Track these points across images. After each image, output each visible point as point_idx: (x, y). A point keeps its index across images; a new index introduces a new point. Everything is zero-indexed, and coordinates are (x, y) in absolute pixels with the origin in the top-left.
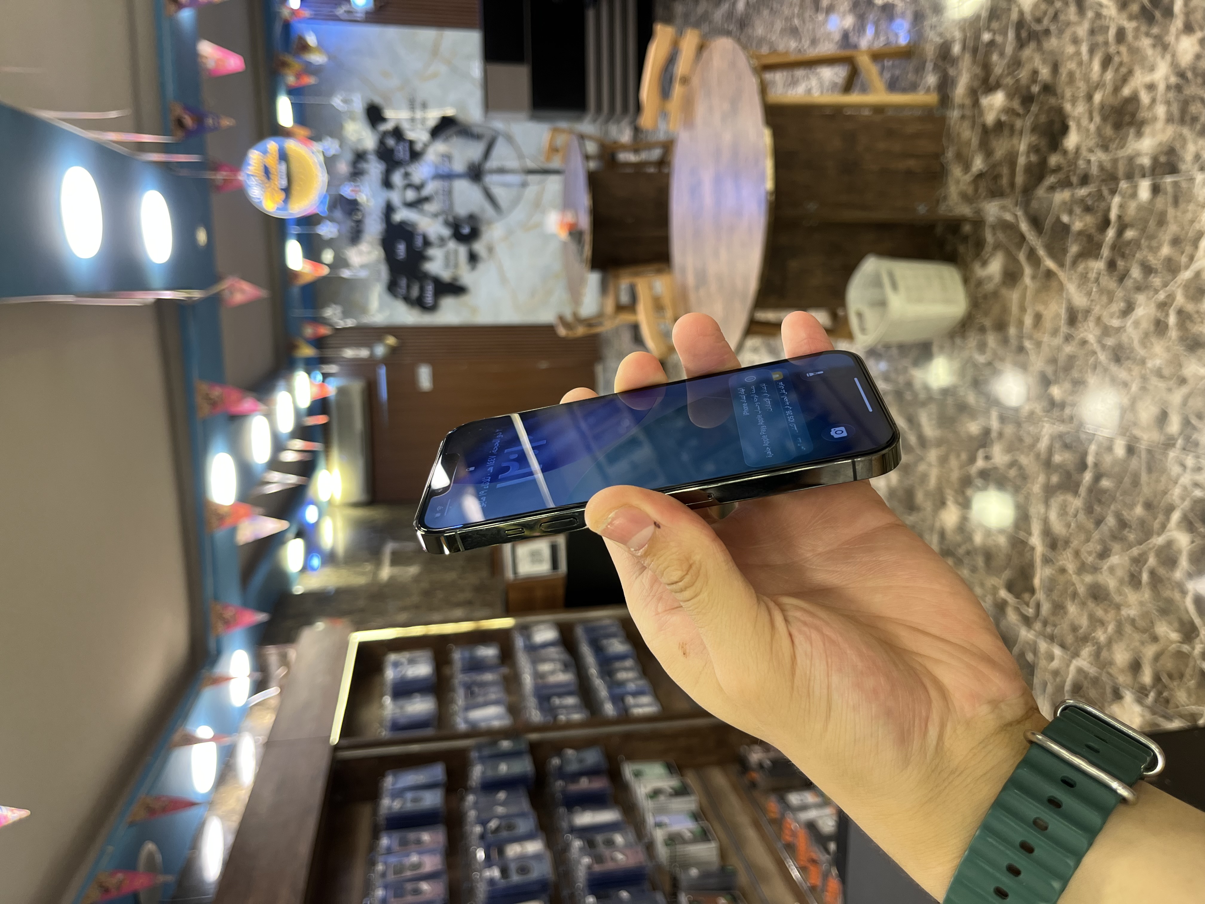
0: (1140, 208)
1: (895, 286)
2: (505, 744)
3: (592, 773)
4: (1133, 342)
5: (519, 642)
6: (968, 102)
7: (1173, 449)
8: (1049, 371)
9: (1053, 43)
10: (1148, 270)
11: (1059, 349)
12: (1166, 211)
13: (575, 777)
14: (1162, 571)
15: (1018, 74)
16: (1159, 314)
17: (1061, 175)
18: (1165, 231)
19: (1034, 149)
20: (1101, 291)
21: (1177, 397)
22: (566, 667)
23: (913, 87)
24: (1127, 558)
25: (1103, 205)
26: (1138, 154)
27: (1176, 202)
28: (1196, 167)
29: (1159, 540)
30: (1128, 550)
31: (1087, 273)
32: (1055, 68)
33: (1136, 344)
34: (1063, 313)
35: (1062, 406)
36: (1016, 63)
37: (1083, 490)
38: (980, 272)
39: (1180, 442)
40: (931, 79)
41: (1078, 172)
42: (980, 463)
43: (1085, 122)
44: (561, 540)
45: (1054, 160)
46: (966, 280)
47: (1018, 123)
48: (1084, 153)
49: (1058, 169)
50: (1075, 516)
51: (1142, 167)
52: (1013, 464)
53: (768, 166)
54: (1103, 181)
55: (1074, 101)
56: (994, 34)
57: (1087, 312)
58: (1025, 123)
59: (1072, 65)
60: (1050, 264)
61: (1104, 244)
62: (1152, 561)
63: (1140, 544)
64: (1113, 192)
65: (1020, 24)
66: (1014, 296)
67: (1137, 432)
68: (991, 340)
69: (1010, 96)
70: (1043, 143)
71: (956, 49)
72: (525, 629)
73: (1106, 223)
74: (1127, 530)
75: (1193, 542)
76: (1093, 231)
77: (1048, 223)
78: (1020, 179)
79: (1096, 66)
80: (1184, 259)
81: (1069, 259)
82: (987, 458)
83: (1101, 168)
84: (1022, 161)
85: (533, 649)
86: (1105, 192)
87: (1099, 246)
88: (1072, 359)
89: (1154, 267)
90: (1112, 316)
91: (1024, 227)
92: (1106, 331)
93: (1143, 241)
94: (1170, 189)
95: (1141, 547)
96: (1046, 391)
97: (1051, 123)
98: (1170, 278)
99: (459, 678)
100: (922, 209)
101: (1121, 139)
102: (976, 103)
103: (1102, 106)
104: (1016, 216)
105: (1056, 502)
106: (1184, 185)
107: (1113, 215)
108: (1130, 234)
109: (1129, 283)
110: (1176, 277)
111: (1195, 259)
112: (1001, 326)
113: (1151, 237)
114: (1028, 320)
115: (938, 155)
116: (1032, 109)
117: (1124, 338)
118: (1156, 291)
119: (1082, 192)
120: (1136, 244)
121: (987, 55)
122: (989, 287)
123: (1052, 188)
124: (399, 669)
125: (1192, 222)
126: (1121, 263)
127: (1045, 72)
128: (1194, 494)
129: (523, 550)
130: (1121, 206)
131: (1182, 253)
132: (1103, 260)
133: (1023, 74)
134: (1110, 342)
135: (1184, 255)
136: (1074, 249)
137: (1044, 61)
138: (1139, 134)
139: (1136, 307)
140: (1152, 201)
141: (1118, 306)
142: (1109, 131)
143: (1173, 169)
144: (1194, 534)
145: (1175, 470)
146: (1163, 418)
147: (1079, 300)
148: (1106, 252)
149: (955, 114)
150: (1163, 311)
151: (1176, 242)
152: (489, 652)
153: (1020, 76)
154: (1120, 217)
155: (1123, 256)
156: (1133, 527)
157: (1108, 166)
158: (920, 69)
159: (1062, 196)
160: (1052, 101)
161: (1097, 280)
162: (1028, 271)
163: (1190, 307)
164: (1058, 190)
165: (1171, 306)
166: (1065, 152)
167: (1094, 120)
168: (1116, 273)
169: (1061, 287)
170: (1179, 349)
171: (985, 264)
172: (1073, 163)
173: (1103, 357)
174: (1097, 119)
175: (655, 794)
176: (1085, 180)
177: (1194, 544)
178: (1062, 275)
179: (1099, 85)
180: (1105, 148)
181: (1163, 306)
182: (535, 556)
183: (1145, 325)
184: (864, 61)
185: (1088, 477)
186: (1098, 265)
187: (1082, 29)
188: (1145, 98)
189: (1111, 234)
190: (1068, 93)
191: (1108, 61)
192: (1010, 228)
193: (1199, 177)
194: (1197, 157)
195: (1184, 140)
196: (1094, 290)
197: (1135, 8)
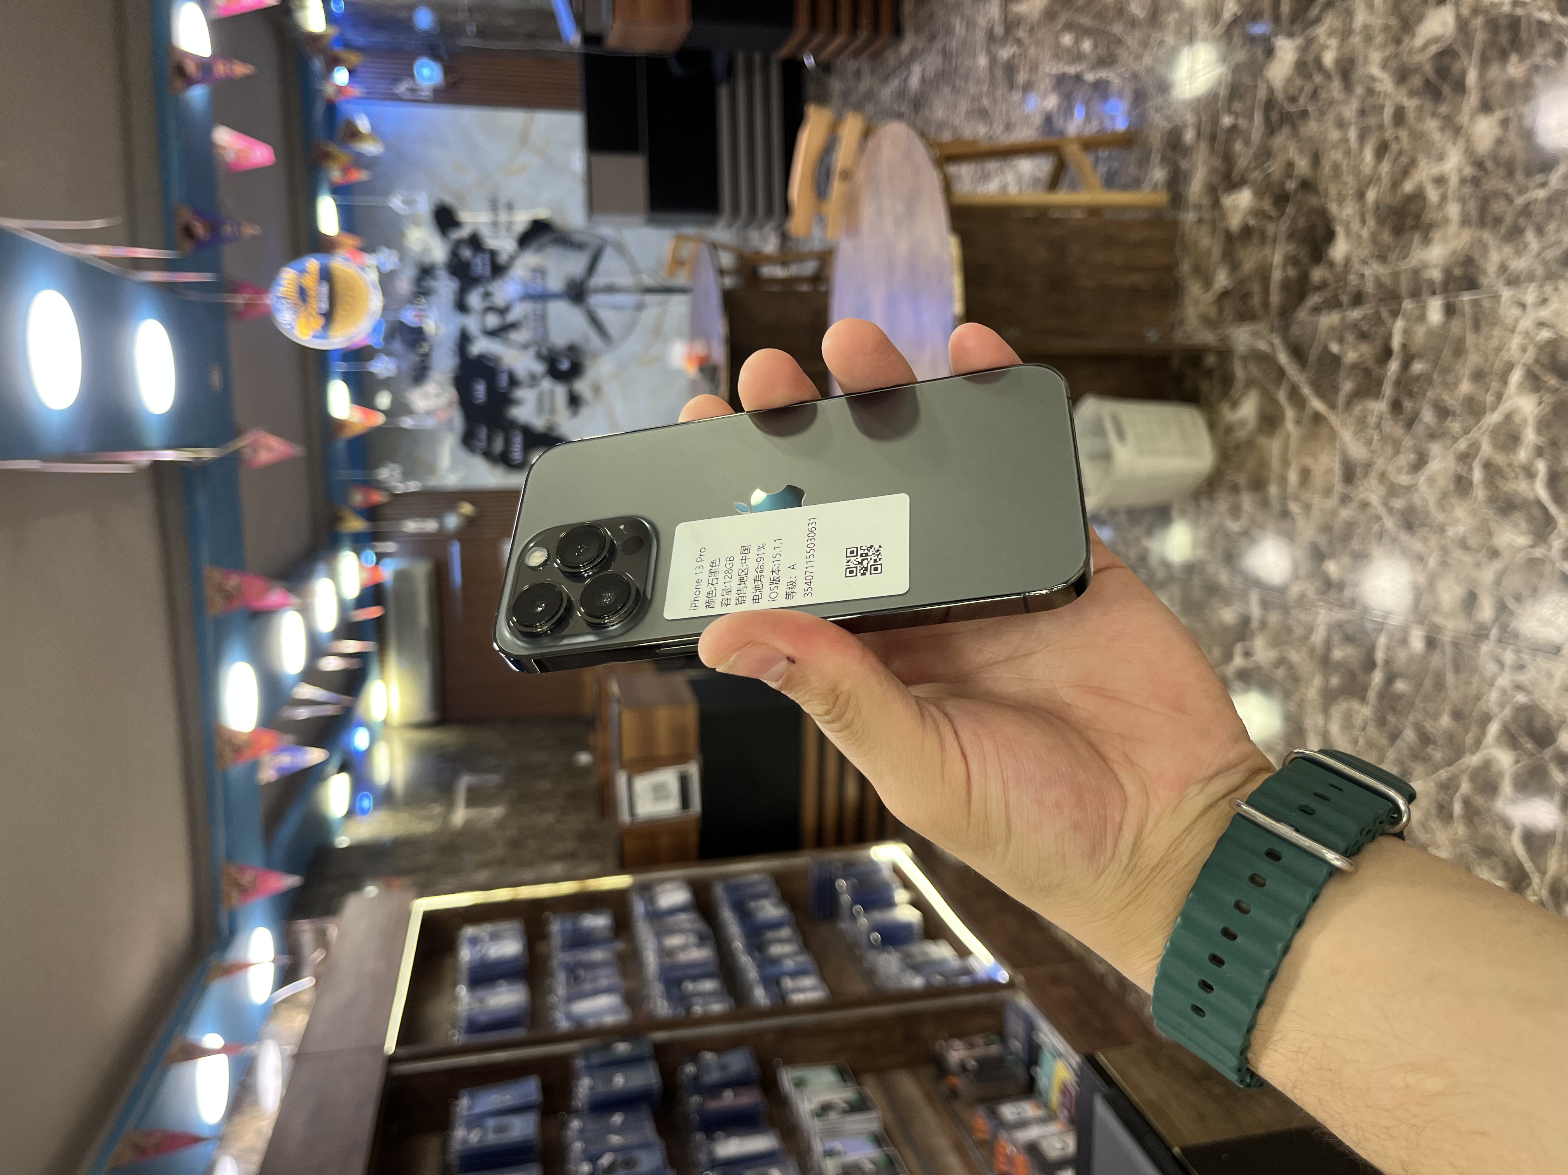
0: (1431, 334)
1: (1121, 435)
2: (622, 1048)
3: (738, 1083)
4: (1427, 505)
5: (639, 908)
6: (1206, 201)
7: (1487, 641)
8: (1323, 541)
9: (1312, 127)
10: (1443, 412)
11: (1334, 513)
12: (1465, 338)
13: (716, 1089)
14: (1479, 800)
15: (1269, 167)
16: (1459, 469)
17: (1327, 294)
18: (1464, 363)
19: (1291, 260)
20: (1384, 439)
21: (1487, 575)
22: (702, 940)
23: (1136, 184)
24: (1432, 784)
25: (1382, 331)
26: (1425, 266)
27: (1477, 326)
28: (1501, 281)
29: (1473, 760)
30: (1433, 773)
31: (1365, 417)
32: (1316, 160)
33: (1432, 507)
34: (1337, 467)
35: (1340, 586)
36: (1265, 154)
37: (1372, 695)
38: (1230, 416)
39: (1494, 632)
40: (1159, 174)
41: (1348, 289)
42: (1238, 661)
43: (1355, 226)
44: (693, 770)
45: (1317, 274)
46: (1212, 426)
47: (1271, 229)
48: (1356, 265)
49: (1323, 286)
50: (1364, 729)
51: (1431, 282)
52: (1281, 661)
53: (956, 283)
54: (1381, 300)
55: (1341, 200)
56: (1237, 117)
57: (1368, 466)
58: (1279, 228)
59: (1337, 155)
60: (1317, 405)
61: (1385, 381)
62: (1465, 787)
63: (1450, 765)
64: (1395, 314)
65: (1270, 104)
66: (1274, 447)
67: (1438, 620)
68: (1247, 501)
69: (1259, 194)
70: (1304, 254)
71: (1189, 136)
72: (646, 890)
73: (1387, 353)
74: (1431, 746)
75: (1517, 762)
76: (1370, 363)
77: (1313, 354)
78: (1275, 298)
79: (1368, 155)
80: (1489, 399)
81: (1341, 398)
82: (1247, 654)
83: (1379, 283)
84: (1277, 275)
85: (657, 916)
86: (1385, 314)
87: (1380, 382)
88: (1350, 525)
89: (1452, 408)
90: (1399, 470)
91: (1283, 358)
92: (1393, 490)
93: (1435, 376)
94: (1468, 309)
95: (1451, 768)
96: (1319, 567)
97: (1313, 227)
98: (1472, 422)
99: (559, 958)
100: (1152, 336)
101: (1404, 247)
102: (1216, 203)
103: (1377, 207)
104: (1272, 344)
105: (1338, 711)
106: (1487, 304)
107: (1396, 342)
108: (1418, 367)
109: (1419, 429)
110: (1479, 422)
111: (1504, 397)
112: (1258, 485)
113: (1446, 371)
114: (1293, 477)
115: (1170, 268)
116: (1287, 211)
117: (1417, 500)
118: (1455, 439)
119: (1355, 314)
120: (1426, 379)
121: (1229, 143)
122: (1242, 434)
123: (1316, 310)
124: (478, 948)
125: (1499, 350)
126: (1408, 404)
127: (1302, 165)
128: (1515, 700)
129: (643, 784)
130: (1406, 332)
131: (1487, 390)
132: (1385, 400)
133: (1275, 167)
134: (1399, 504)
135: (1489, 393)
136: (1347, 386)
137: (1301, 151)
138: (1426, 241)
139: (1430, 460)
140: (1445, 325)
141: (1407, 457)
142: (1386, 237)
143: (1472, 284)
144: (1519, 751)
145: (1490, 668)
146: (1470, 601)
147: (1357, 451)
148: (1388, 389)
149: (1190, 217)
150: (1464, 463)
151: (1478, 376)
152: (598, 922)
153: (1271, 170)
154: (1404, 346)
155: (1410, 394)
156: (1439, 743)
157: (1388, 281)
158: (1144, 162)
159: (1329, 320)
160: (1314, 201)
161: (1378, 426)
162: (1290, 413)
163: (1500, 459)
164: (1324, 312)
165: (1475, 457)
166: (1331, 265)
167: (1367, 223)
168: (1402, 416)
169: (1333, 435)
170: (1489, 512)
171: (1235, 405)
172: (1342, 278)
173: (1389, 523)
174: (1371, 222)
175: (824, 1109)
176: (1358, 299)
177: (1519, 765)
178: (1334, 419)
179: (1372, 180)
180: (1383, 258)
181: (1465, 458)
182: (659, 792)
183: (1444, 482)
184: (1073, 151)
185: (1377, 677)
186: (1379, 407)
187: (1350, 111)
188: (1433, 195)
189: (1394, 366)
190: (1333, 190)
191: (1382, 150)
192: (1266, 360)
193: (1506, 294)
194: (1503, 268)
195: (1484, 247)
196: (1375, 438)
197: (1417, 81)
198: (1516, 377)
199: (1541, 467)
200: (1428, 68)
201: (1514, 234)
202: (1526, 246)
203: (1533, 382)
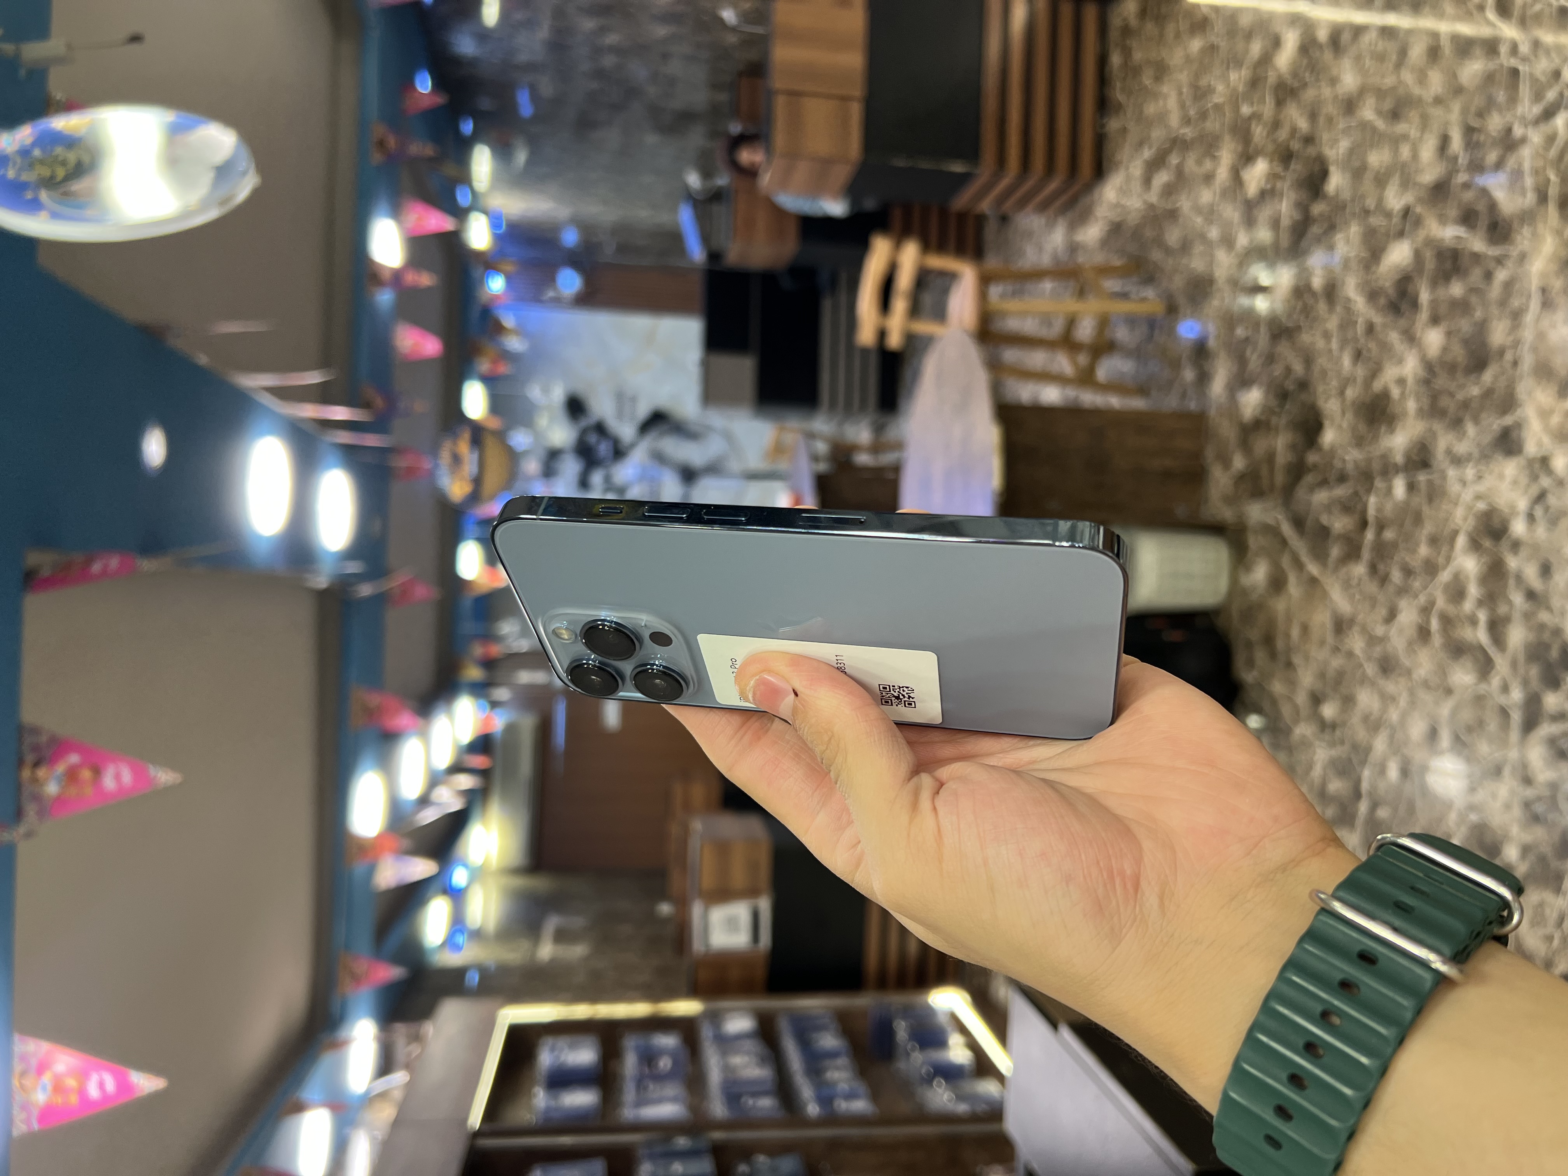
0: (1397, 506)
2: (682, 1142)
4: (1398, 651)
5: (706, 1033)
6: (1226, 398)
9: (1305, 338)
10: (1408, 572)
11: (1327, 662)
12: (1422, 509)
15: (1274, 369)
16: (1420, 620)
17: (1318, 474)
18: (1422, 530)
19: (1293, 447)
20: (1364, 597)
21: (1445, 710)
22: (762, 1061)
25: (1360, 505)
26: (1390, 450)
27: (1430, 499)
28: (1448, 462)
31: (1349, 578)
32: (1308, 364)
33: (1401, 654)
34: (1329, 622)
35: (1334, 726)
36: (1270, 359)
38: (1244, 580)
40: (1189, 374)
41: (1334, 470)
43: (1339, 418)
44: (765, 904)
45: (1312, 458)
47: (1274, 420)
48: (1340, 451)
49: (1315, 466)
51: (1396, 465)
53: (996, 463)
54: (1359, 480)
55: (1327, 396)
57: (1352, 621)
58: (1282, 421)
59: (1324, 361)
60: (1313, 568)
61: (1363, 547)
64: (1369, 491)
65: (1272, 321)
66: (1280, 605)
68: (1260, 656)
69: (1267, 393)
70: (1301, 441)
71: (1212, 343)
72: (714, 1017)
73: (1364, 524)
76: (1352, 533)
77: (1310, 524)
78: (1280, 478)
79: (1346, 361)
80: (1441, 560)
81: (1331, 562)
83: (1357, 466)
84: (1280, 460)
85: (725, 1043)
86: (1362, 491)
88: (1340, 673)
89: (1414, 569)
90: (1376, 623)
91: (1287, 529)
92: (1372, 640)
93: (1400, 542)
94: (1423, 486)
96: (1316, 710)
97: (1306, 420)
98: (1429, 580)
100: (1181, 512)
101: (1374, 435)
102: (1234, 400)
103: (1353, 403)
104: (1278, 518)
106: (1437, 481)
107: (1371, 515)
108: (1389, 535)
109: (1391, 589)
110: (1434, 580)
111: (1453, 558)
112: (1268, 641)
113: (1409, 537)
114: (1295, 632)
115: (1197, 455)
116: (1287, 405)
117: (1390, 648)
118: (1417, 595)
119: (1341, 492)
120: (1395, 545)
121: (1242, 350)
122: (1254, 597)
123: (1312, 489)
124: (556, 1053)
125: (1447, 520)
126: (1381, 567)
127: (1298, 368)
129: (718, 915)
130: (1378, 505)
131: (1440, 553)
132: (1364, 563)
133: (1278, 370)
134: (1378, 651)
135: (1441, 556)
136: (1335, 551)
137: (1297, 357)
138: (1392, 430)
139: (1399, 614)
140: (1407, 499)
141: (1383, 612)
142: (1362, 428)
143: (1426, 465)
147: (1344, 607)
148: (1366, 554)
150: (1424, 615)
151: (1434, 541)
153: (1275, 372)
154: (1377, 517)
155: (1383, 558)
157: (1363, 464)
159: (1321, 497)
160: (1307, 398)
161: (1359, 584)
162: (1292, 577)
163: (1451, 610)
164: (1317, 490)
165: (1433, 609)
166: (1322, 450)
167: (1347, 416)
168: (1377, 577)
169: (1325, 595)
170: (1443, 657)
171: (1248, 571)
172: (1329, 462)
173: (1370, 669)
174: (1349, 416)
176: (1342, 478)
178: (1326, 581)
179: (1350, 381)
180: (1359, 445)
181: (1426, 610)
182: (732, 924)
183: (1409, 632)
185: (1363, 807)
186: (1359, 570)
187: (1332, 323)
188: (1395, 392)
189: (1370, 535)
190: (1320, 389)
191: (1358, 355)
192: (1273, 531)
193: (1452, 473)
194: (1449, 452)
195: (1433, 435)
196: (1357, 597)
197: (1382, 301)
198: (1461, 541)
199: (1482, 616)
200: (1391, 291)
201: (1457, 424)
202: (1464, 433)
203: (1475, 545)
